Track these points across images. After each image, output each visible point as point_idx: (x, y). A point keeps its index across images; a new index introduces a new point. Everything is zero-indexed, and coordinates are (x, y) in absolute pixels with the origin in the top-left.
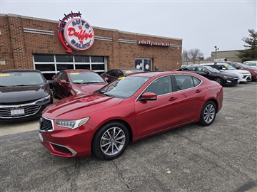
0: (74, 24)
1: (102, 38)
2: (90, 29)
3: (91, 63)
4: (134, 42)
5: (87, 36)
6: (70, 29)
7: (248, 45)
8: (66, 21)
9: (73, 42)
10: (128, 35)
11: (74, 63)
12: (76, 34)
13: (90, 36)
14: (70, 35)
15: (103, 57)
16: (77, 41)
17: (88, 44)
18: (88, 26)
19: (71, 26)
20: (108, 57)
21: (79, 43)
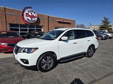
3: (35, 29)
11: (28, 28)
12: (29, 16)
14: (26, 16)
15: (41, 26)
21: (31, 20)
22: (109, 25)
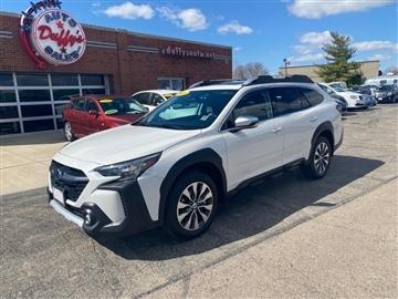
0: (48, 19)
1: (100, 44)
2: (77, 28)
3: (80, 87)
4: (155, 50)
5: (73, 40)
6: (43, 28)
7: (330, 56)
8: (33, 14)
9: (48, 50)
10: (144, 39)
11: (51, 88)
12: (53, 37)
13: (79, 40)
14: (41, 37)
15: (102, 76)
16: (56, 48)
17: (75, 54)
18: (73, 23)
19: (42, 22)
20: (110, 76)
21: (59, 52)
22: (349, 61)
